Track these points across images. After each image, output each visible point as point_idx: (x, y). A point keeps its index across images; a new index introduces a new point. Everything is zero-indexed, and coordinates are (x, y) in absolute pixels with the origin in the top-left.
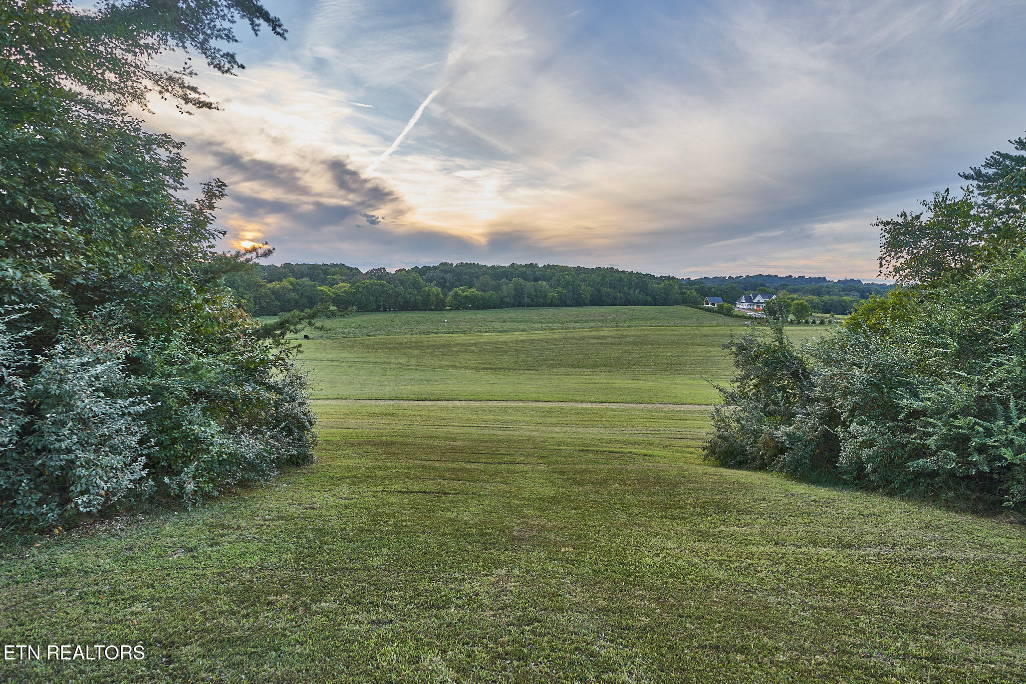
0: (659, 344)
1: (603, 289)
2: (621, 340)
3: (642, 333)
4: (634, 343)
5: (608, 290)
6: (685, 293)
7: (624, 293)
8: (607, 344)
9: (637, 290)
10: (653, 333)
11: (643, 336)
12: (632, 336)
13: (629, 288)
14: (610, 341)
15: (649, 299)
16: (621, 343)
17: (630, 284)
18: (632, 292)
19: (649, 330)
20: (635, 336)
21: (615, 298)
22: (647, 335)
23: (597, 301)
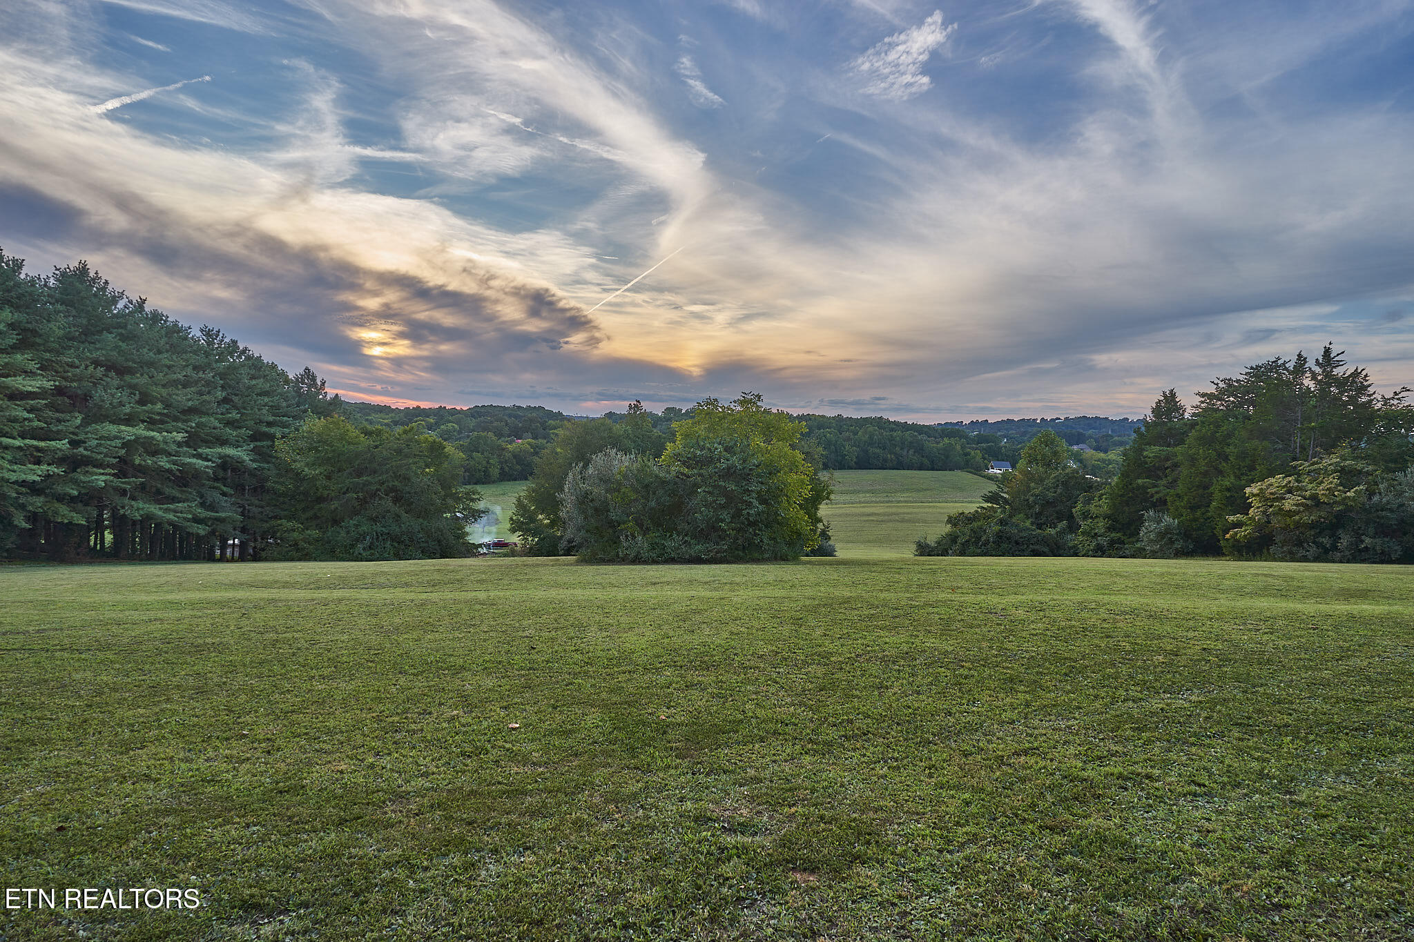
0: (925, 522)
1: (871, 450)
2: (890, 517)
3: (911, 510)
4: (903, 521)
5: (878, 451)
6: (968, 454)
7: (895, 454)
8: (877, 521)
9: (911, 452)
10: (921, 510)
11: (911, 513)
12: (901, 513)
13: (902, 449)
14: (881, 518)
15: (926, 461)
16: (890, 521)
17: (903, 443)
18: (905, 453)
19: (919, 507)
20: (904, 513)
21: (885, 460)
22: (916, 513)
23: (864, 463)
